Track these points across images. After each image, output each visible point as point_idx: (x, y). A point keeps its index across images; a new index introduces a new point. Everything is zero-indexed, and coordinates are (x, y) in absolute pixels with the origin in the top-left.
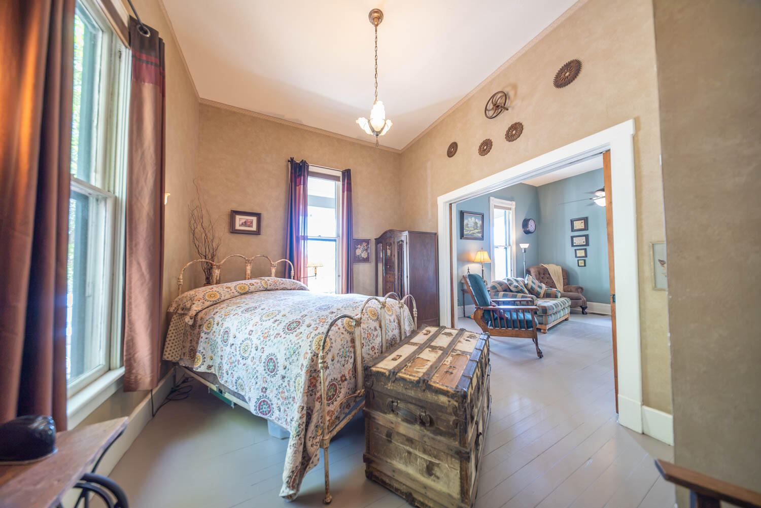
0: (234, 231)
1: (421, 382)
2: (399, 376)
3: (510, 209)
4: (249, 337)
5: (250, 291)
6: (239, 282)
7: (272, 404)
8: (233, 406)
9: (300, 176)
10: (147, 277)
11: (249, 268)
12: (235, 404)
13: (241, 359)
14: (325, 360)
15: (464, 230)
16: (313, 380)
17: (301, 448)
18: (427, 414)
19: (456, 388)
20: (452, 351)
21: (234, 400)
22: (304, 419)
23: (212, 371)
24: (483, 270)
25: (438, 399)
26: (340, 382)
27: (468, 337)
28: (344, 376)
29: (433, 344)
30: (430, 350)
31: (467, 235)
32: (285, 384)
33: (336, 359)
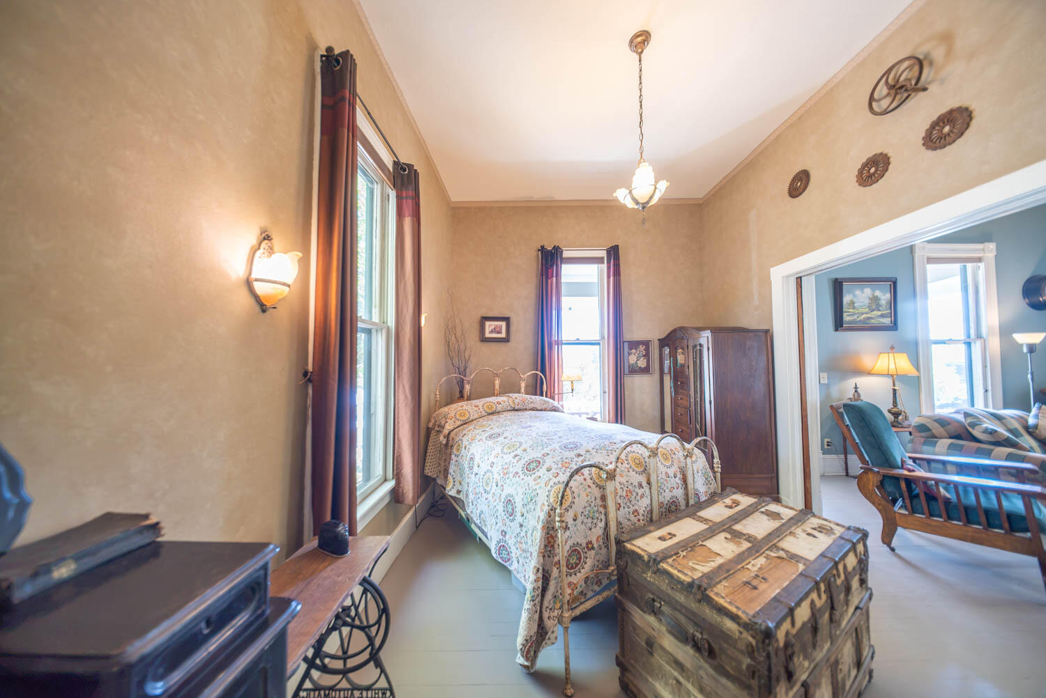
0: (484, 340)
1: (695, 587)
2: (662, 566)
3: (979, 260)
4: (491, 469)
5: (497, 411)
6: (487, 399)
7: (511, 552)
8: (478, 539)
9: (552, 266)
10: (410, 398)
11: (497, 382)
12: (480, 539)
13: (483, 492)
14: (563, 519)
15: (845, 314)
16: (550, 539)
17: (537, 616)
18: (705, 637)
19: (754, 616)
20: (770, 549)
21: (480, 534)
22: (540, 584)
23: (461, 496)
24: (894, 390)
25: (722, 622)
26: (586, 550)
27: (814, 529)
28: (590, 542)
29: (737, 527)
30: (729, 536)
31: (850, 322)
32: (523, 534)
33: (580, 519)
